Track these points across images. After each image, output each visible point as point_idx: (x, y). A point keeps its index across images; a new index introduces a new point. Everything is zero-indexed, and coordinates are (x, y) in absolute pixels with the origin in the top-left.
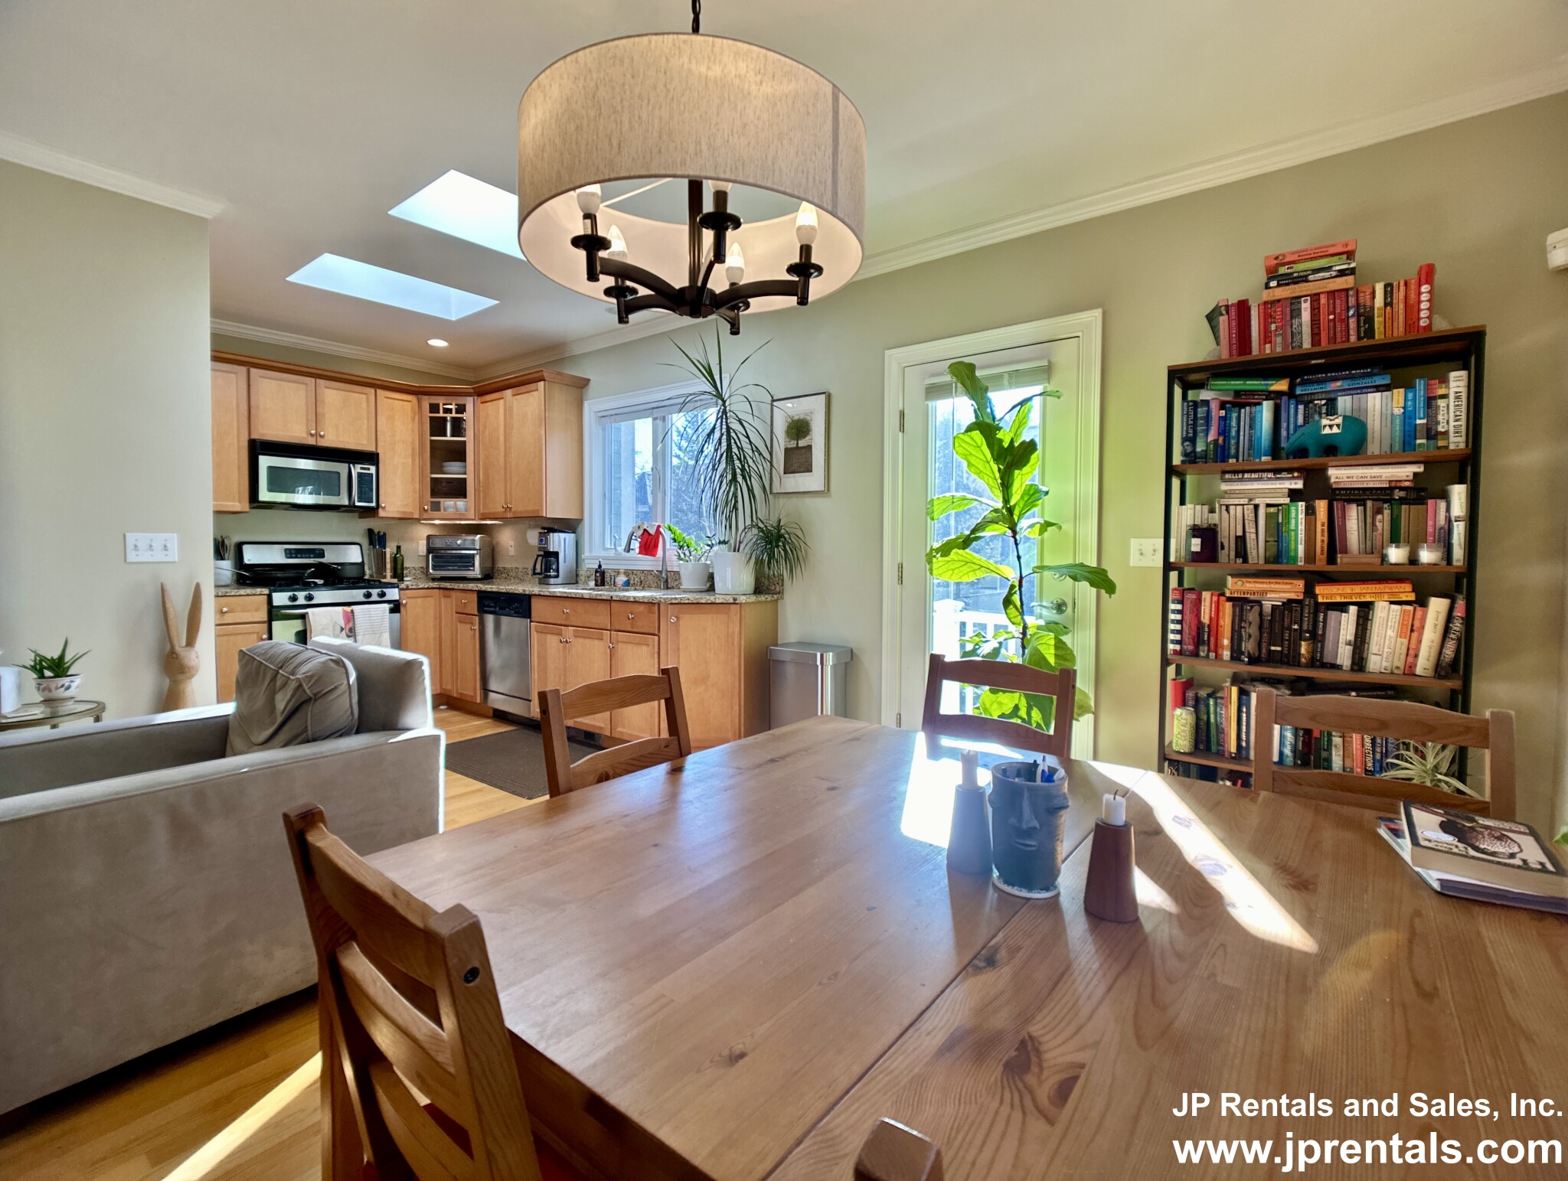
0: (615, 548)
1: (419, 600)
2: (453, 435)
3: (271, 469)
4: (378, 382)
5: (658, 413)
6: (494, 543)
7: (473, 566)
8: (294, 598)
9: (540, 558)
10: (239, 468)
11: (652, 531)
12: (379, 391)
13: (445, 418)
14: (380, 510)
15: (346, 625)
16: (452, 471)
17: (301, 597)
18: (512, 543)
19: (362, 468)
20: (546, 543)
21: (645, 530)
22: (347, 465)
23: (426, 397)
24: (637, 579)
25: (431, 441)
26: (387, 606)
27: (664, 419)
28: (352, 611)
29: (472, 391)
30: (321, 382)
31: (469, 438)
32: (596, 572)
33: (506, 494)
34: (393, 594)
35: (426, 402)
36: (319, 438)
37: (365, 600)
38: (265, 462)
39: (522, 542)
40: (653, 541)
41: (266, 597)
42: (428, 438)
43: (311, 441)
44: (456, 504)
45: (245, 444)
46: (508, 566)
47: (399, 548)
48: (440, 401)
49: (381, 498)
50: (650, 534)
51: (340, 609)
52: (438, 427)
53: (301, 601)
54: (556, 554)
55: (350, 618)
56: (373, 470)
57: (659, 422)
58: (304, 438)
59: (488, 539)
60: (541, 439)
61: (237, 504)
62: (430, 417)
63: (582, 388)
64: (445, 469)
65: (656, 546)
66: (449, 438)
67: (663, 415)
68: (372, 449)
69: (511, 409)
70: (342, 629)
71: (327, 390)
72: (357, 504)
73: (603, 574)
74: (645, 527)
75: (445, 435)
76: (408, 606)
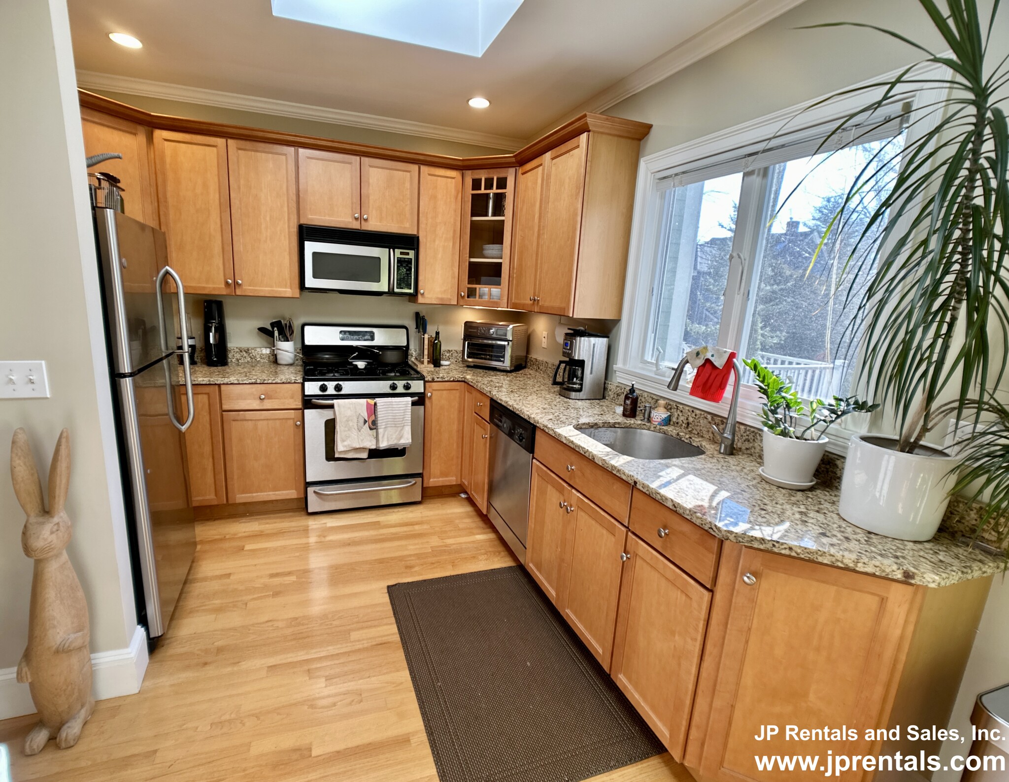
0: (657, 365)
1: (445, 392)
2: (494, 215)
3: (315, 255)
4: (421, 158)
5: (757, 164)
6: (529, 331)
7: (503, 357)
8: (323, 388)
9: (563, 366)
10: (290, 254)
11: (719, 363)
12: (423, 168)
13: (488, 195)
14: (419, 296)
15: (369, 417)
16: (490, 255)
17: (331, 386)
18: (545, 334)
19: (402, 253)
20: (571, 348)
21: (708, 361)
22: (388, 249)
23: (470, 172)
24: (682, 418)
25: (472, 222)
26: (409, 400)
27: (765, 172)
28: (375, 404)
29: (513, 160)
30: (366, 160)
31: (507, 218)
32: (627, 398)
33: (535, 285)
34: (417, 386)
35: (469, 177)
36: (363, 222)
37: (391, 392)
38: (311, 247)
39: (552, 336)
40: (719, 379)
41: (300, 385)
42: (468, 218)
43: (355, 225)
44: (490, 291)
45: (295, 230)
46: (540, 358)
47: (437, 333)
48: (483, 175)
49: (420, 284)
50: (714, 367)
51: (363, 401)
52: (478, 205)
53: (331, 390)
54: (581, 363)
55: (373, 410)
56: (412, 254)
57: (756, 180)
58: (349, 222)
59: (525, 327)
60: (576, 214)
61: (289, 290)
62: (472, 195)
63: (640, 140)
64: (486, 252)
65: (722, 386)
66: (490, 218)
67: (763, 165)
68: (414, 232)
69: (549, 176)
70: (365, 422)
71: (371, 169)
72: (396, 290)
73: (635, 401)
74: (709, 356)
75: (487, 215)
76: (434, 398)
